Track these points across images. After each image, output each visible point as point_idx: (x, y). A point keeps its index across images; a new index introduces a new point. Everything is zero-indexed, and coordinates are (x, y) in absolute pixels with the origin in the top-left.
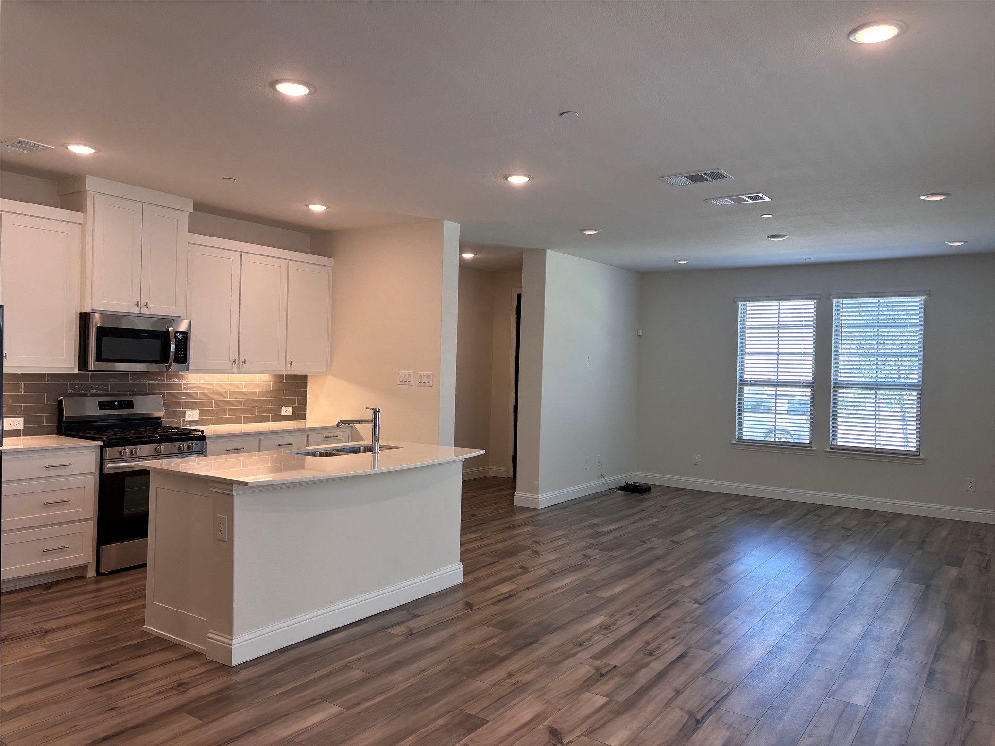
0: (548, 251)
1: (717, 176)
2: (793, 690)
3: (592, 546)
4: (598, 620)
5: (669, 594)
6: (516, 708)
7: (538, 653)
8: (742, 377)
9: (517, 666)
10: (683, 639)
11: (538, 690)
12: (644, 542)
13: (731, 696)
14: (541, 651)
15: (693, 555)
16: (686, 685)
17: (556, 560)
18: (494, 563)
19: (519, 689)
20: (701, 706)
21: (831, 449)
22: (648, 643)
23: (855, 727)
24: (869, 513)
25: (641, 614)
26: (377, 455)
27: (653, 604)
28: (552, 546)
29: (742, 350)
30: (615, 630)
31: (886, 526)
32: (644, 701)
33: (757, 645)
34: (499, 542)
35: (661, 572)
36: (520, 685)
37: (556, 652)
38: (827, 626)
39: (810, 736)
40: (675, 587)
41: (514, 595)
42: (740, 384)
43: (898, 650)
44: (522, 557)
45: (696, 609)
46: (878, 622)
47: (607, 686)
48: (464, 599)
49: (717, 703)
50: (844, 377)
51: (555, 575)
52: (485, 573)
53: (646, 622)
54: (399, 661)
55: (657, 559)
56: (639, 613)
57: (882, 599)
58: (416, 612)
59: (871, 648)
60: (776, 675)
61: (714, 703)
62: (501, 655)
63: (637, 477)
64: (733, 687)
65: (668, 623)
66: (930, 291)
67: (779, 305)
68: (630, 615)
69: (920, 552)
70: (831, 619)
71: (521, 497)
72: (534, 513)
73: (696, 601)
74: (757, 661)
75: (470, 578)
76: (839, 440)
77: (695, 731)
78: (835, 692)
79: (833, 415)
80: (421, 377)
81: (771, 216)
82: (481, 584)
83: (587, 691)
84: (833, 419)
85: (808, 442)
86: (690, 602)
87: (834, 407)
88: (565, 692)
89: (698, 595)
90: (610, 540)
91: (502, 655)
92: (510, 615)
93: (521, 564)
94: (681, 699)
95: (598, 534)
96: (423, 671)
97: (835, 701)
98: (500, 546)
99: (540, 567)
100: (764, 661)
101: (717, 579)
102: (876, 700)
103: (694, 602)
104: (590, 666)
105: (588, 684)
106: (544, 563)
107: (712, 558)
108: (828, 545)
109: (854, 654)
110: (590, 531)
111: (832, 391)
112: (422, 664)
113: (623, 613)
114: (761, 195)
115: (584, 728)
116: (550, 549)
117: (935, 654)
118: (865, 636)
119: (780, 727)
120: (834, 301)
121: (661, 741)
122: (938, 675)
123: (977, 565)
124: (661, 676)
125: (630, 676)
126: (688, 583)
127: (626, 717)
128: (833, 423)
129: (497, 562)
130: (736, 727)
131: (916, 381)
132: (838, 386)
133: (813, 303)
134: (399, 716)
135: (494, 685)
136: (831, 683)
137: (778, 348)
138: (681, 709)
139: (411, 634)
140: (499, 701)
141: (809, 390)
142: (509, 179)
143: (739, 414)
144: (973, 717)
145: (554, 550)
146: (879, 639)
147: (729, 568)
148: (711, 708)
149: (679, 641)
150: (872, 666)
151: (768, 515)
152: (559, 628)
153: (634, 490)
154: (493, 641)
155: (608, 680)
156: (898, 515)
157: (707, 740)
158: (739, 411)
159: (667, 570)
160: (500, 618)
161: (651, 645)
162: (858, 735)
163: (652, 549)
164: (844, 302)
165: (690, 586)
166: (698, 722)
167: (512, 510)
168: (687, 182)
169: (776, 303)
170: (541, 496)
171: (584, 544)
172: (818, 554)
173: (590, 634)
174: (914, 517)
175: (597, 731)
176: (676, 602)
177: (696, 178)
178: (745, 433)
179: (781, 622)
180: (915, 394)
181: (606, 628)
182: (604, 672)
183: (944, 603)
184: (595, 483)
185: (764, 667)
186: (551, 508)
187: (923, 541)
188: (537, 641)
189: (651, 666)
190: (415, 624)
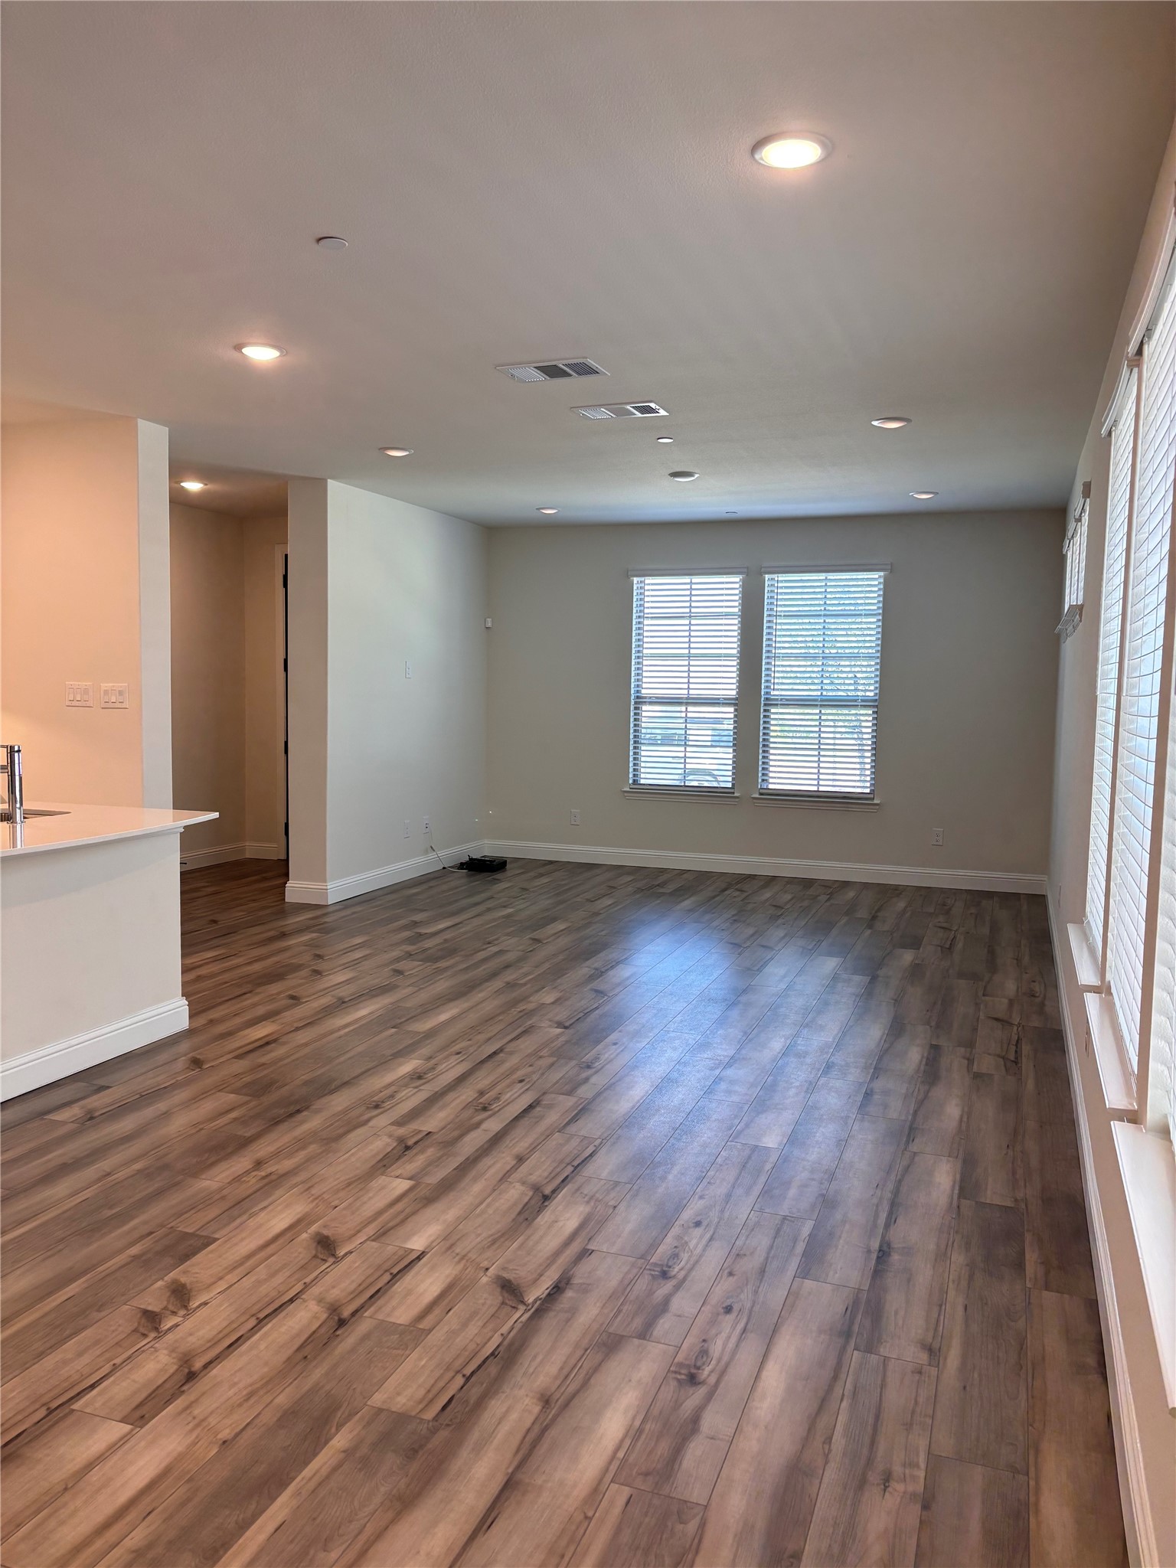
0: (332, 484)
1: (584, 370)
2: (684, 1137)
3: (409, 955)
4: (408, 1067)
5: (521, 1017)
6: (263, 1214)
7: (306, 1127)
8: (638, 692)
9: (271, 1149)
10: (535, 1082)
11: (303, 1182)
12: (489, 943)
13: (598, 1154)
14: (311, 1123)
15: (561, 957)
16: (533, 1149)
17: (348, 982)
18: (245, 994)
19: (272, 1183)
20: (552, 1175)
21: (761, 794)
22: (482, 1093)
23: (763, 1179)
24: (808, 883)
25: (475, 1051)
26: (18, 827)
27: (495, 1035)
28: (345, 960)
29: (639, 652)
30: (433, 1079)
31: (828, 900)
32: (467, 1180)
33: (641, 1079)
34: (256, 961)
35: (512, 986)
36: (273, 1177)
37: (338, 1121)
38: (739, 1042)
39: (701, 1197)
40: (531, 1006)
41: (275, 1041)
42: (636, 703)
43: (829, 1067)
44: (292, 982)
45: (558, 1036)
46: (805, 1031)
47: (414, 1164)
48: (188, 1054)
49: (576, 1167)
50: (778, 690)
51: (345, 1005)
52: (227, 1011)
53: (482, 1062)
54: (64, 1164)
55: (507, 967)
56: (471, 1050)
57: (814, 1000)
58: (102, 1082)
59: (794, 1068)
60: (662, 1119)
61: (572, 1169)
62: (246, 1135)
63: (487, 848)
64: (601, 1143)
65: (514, 1060)
66: (892, 564)
67: (691, 583)
68: (458, 1053)
69: (869, 932)
70: (745, 1033)
71: (297, 889)
72: (318, 912)
73: (560, 1025)
74: (638, 1101)
75: (201, 1020)
76: (771, 780)
77: (539, 1212)
78: (740, 1132)
79: (764, 746)
80: (106, 692)
81: (671, 441)
82: (221, 1028)
83: (382, 1174)
84: (764, 751)
85: (729, 785)
86: (550, 1026)
87: (764, 734)
88: (346, 1180)
89: (562, 1013)
90: (437, 945)
91: (248, 1134)
92: (266, 1072)
93: (290, 993)
94: (524, 1169)
95: (421, 937)
96: (109, 1174)
97: (739, 1146)
98: (257, 967)
99: (322, 993)
100: (648, 1101)
101: (592, 990)
102: (794, 1139)
103: (556, 1025)
104: (390, 1136)
105: (384, 1164)
106: (329, 988)
107: (588, 959)
108: (751, 931)
109: (771, 1078)
110: (407, 934)
111: (762, 711)
112: (104, 1165)
113: (447, 1053)
114: (653, 405)
115: (370, 1230)
116: (340, 966)
117: (875, 1068)
118: (786, 1052)
119: (660, 1190)
120: (767, 577)
121: (490, 1233)
122: (876, 1097)
123: (938, 946)
124: (497, 1139)
125: (449, 1144)
126: (549, 998)
127: (439, 1206)
128: (764, 757)
129: (250, 992)
130: (601, 1198)
131: (872, 694)
132: (770, 703)
133: (737, 580)
134: (60, 1251)
135: (230, 1183)
136: (737, 1121)
137: (689, 648)
138: (523, 1183)
139: (91, 1118)
140: (238, 1206)
141: (732, 709)
142: (245, 351)
143: (635, 748)
144: (914, 1147)
145: (346, 966)
146: (806, 1054)
147: (611, 973)
148: (567, 1176)
149: (528, 1086)
150: (792, 1092)
151: (672, 894)
152: (346, 1084)
153: (482, 868)
154: (233, 1115)
155: (416, 1154)
156: (845, 884)
157: (556, 1222)
158: (635, 742)
159: (521, 982)
160: (248, 1079)
161: (487, 1096)
162: (766, 1188)
163: (501, 952)
164: (780, 579)
165: (553, 1003)
166: (546, 1198)
167: (281, 907)
168: (540, 376)
169: (687, 579)
170: (330, 885)
171: (396, 953)
172: (735, 944)
173: (393, 1088)
174: (866, 886)
175: (392, 1231)
176: (530, 1028)
177: (553, 372)
178: (643, 776)
179: (677, 1043)
180: (870, 712)
181: (420, 1078)
182: (410, 1143)
183: (893, 1000)
184: (420, 859)
185: (647, 1110)
186: (346, 904)
187: (874, 918)
188: (307, 1108)
189: (484, 1126)
190: (98, 1102)
